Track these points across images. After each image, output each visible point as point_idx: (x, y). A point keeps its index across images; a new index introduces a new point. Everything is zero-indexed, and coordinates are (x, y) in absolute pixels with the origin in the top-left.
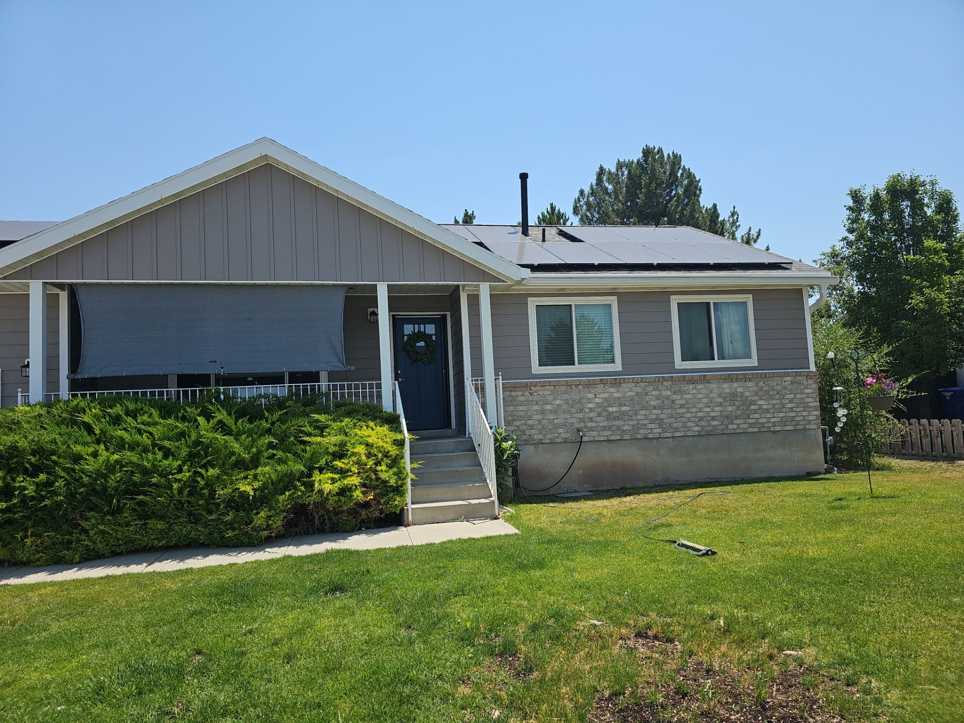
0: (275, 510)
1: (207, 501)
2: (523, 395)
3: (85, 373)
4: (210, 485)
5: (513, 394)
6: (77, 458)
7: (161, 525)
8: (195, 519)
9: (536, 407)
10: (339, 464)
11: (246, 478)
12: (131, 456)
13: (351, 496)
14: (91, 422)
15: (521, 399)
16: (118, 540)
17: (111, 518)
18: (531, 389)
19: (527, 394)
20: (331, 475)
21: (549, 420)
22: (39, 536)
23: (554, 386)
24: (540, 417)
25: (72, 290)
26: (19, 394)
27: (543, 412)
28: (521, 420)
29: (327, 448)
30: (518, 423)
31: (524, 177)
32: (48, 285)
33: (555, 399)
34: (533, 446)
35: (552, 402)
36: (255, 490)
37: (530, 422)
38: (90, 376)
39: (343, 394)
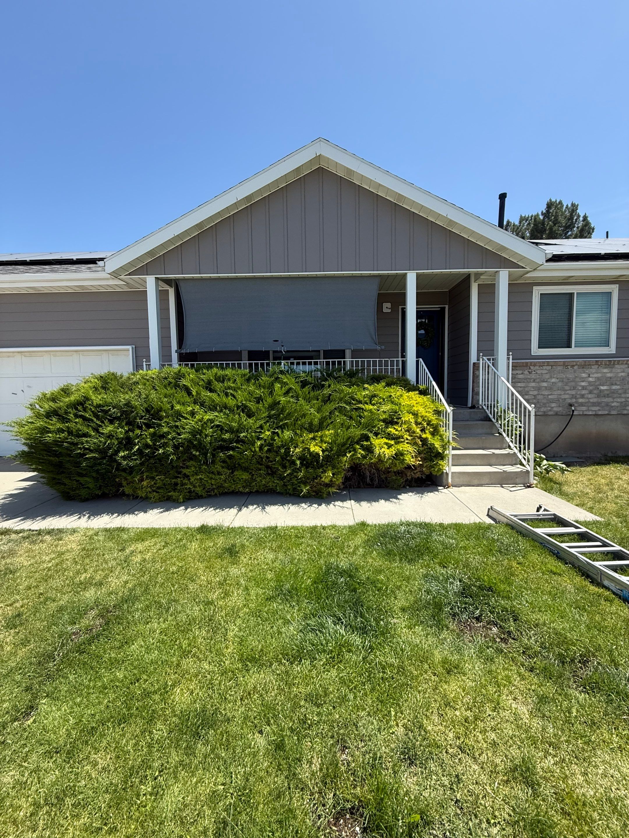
0: (338, 469)
1: (282, 458)
3: (187, 349)
4: (285, 443)
7: (245, 476)
8: (272, 472)
10: (391, 430)
11: (314, 439)
13: (404, 460)
14: (189, 385)
17: (206, 467)
20: (387, 441)
22: (153, 478)
25: (178, 283)
26: (144, 363)
32: (159, 281)
36: (323, 451)
38: (191, 351)
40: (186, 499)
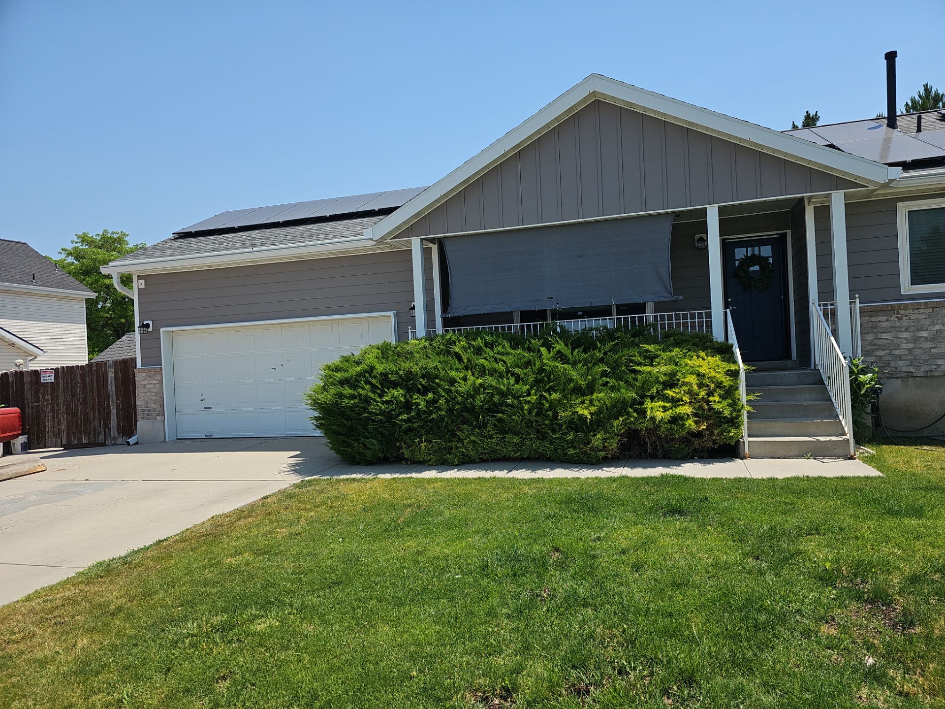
0: (610, 433)
1: (551, 421)
2: (887, 320)
3: (453, 313)
4: (552, 407)
5: (874, 319)
6: (453, 382)
7: (516, 440)
8: (542, 437)
9: (906, 334)
10: (670, 393)
11: (583, 402)
12: (490, 380)
13: (684, 425)
14: (461, 352)
15: (885, 324)
16: (485, 449)
17: (479, 431)
18: (899, 313)
19: (893, 318)
20: (662, 403)
21: (924, 349)
22: (430, 442)
23: (933, 308)
24: (911, 346)
25: (441, 243)
26: (410, 331)
27: (915, 340)
28: (884, 350)
29: (658, 377)
30: (880, 353)
31: (891, 57)
32: (423, 241)
33: (933, 324)
34: (899, 380)
35: (930, 328)
36: (591, 414)
37: (897, 352)
38: (457, 315)
39: (670, 325)
40: (461, 462)
